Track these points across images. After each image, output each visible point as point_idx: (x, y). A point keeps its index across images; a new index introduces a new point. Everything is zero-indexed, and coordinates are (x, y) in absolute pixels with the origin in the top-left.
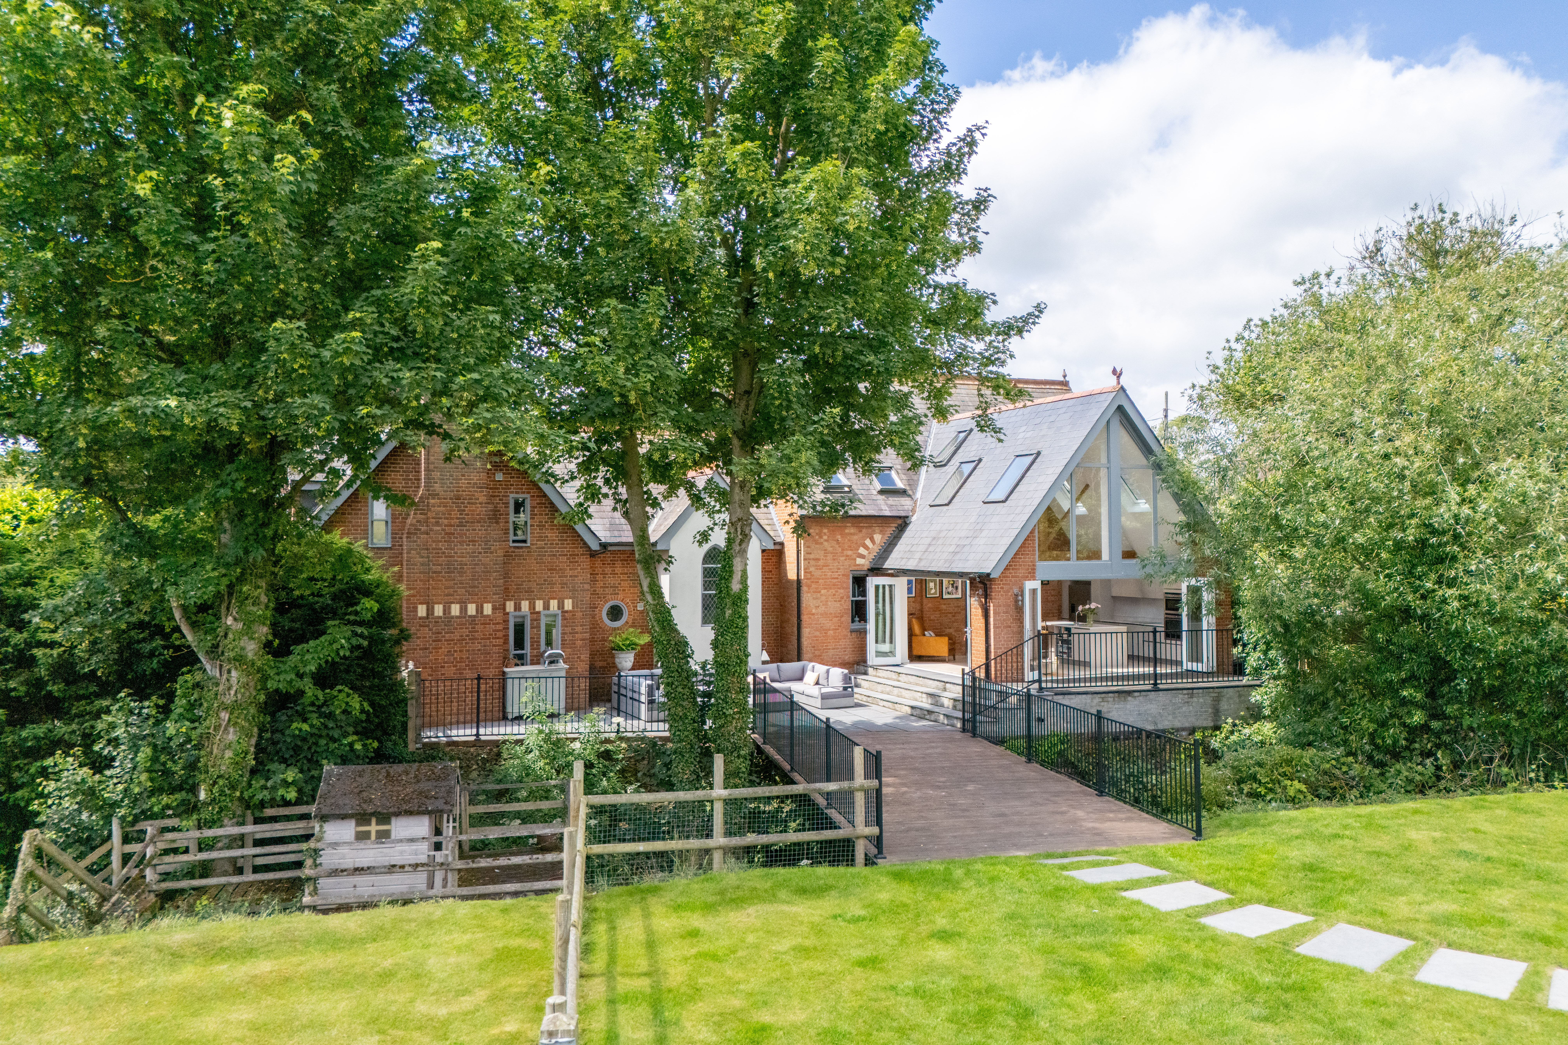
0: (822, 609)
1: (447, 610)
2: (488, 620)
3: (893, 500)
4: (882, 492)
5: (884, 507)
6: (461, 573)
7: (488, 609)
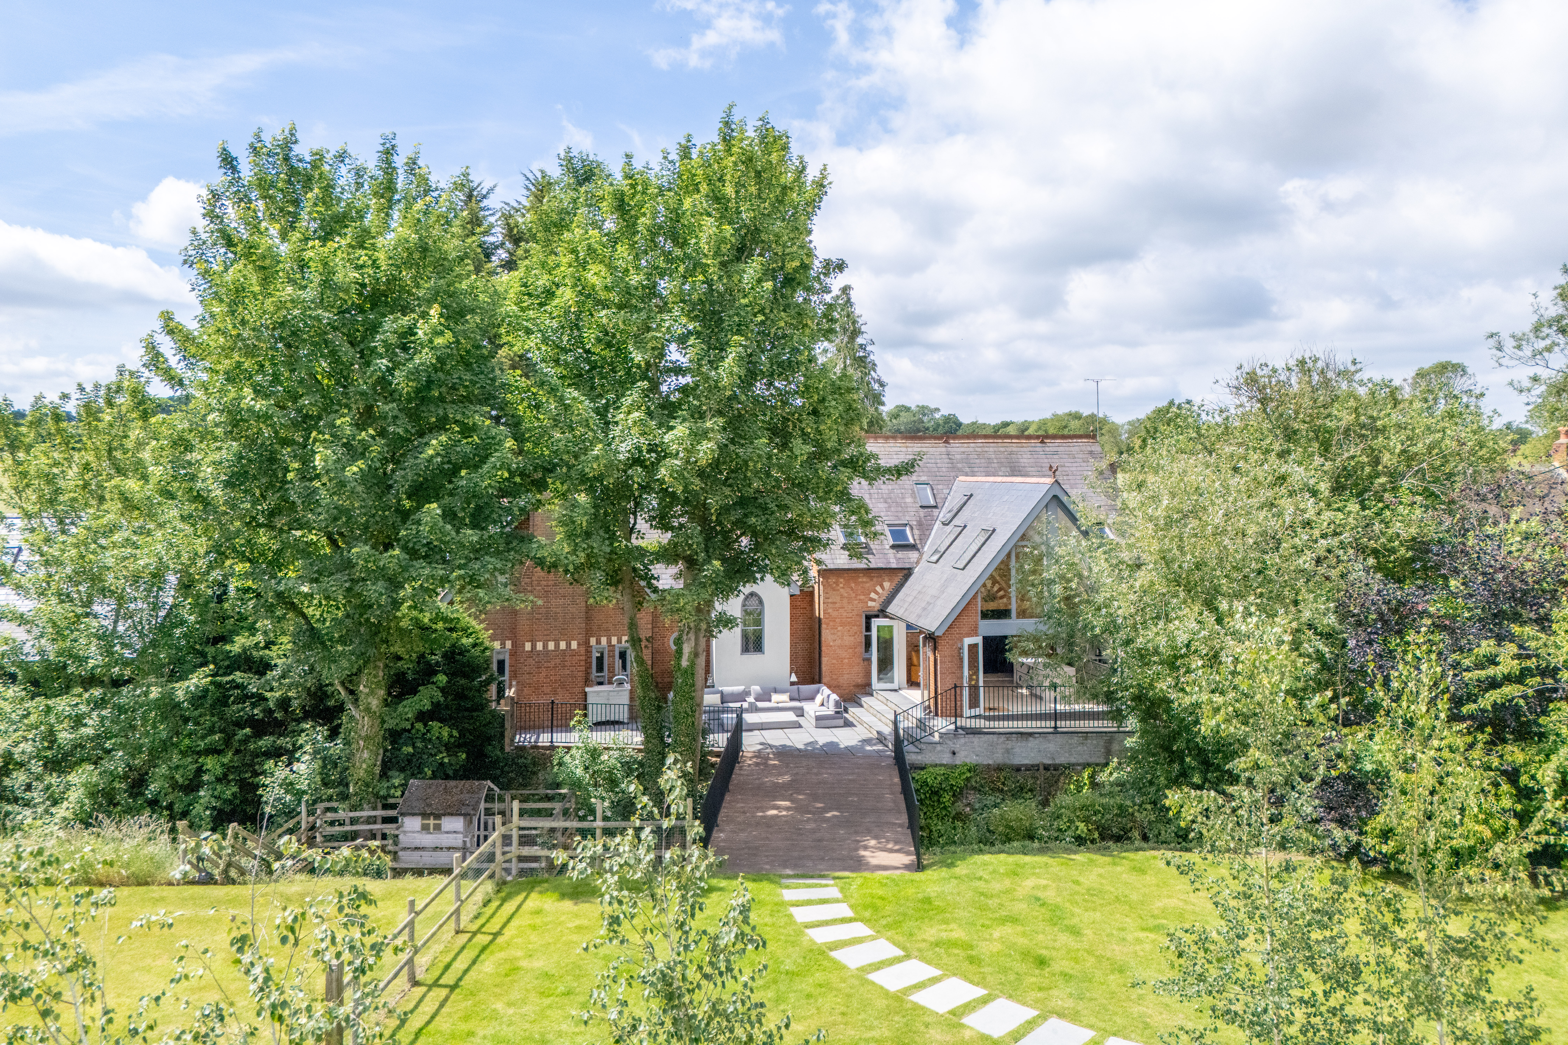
0: (838, 642)
1: (545, 646)
2: (574, 653)
3: (901, 554)
4: (893, 547)
5: (893, 560)
6: (555, 620)
7: (574, 645)
